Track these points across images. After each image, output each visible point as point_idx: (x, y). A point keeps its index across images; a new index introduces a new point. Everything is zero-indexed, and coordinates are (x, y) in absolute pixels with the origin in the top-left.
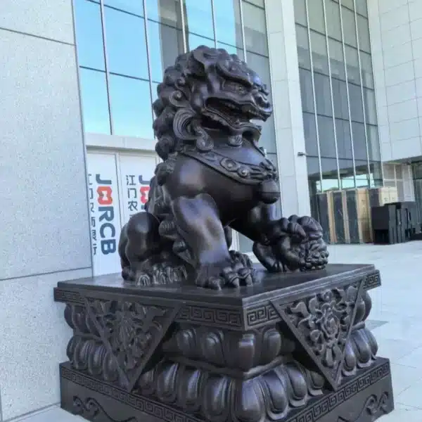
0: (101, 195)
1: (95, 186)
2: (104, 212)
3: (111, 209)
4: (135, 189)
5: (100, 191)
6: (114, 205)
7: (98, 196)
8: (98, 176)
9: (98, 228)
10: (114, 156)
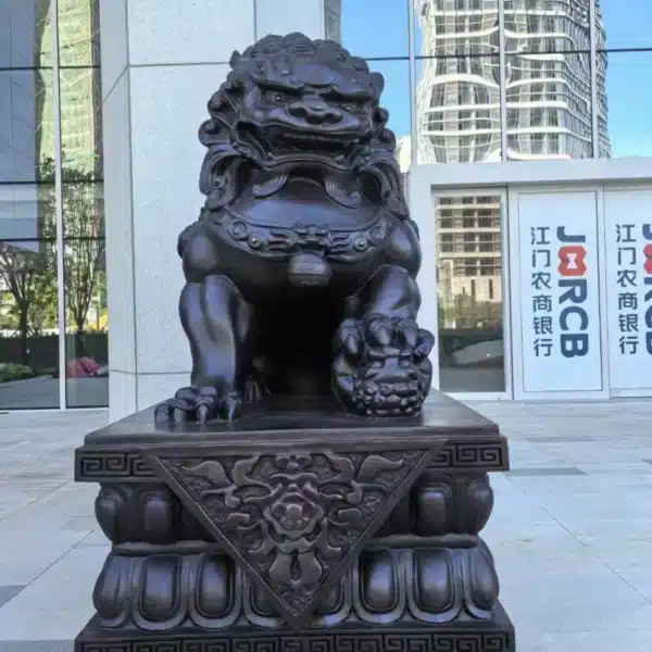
0: (565, 261)
1: (556, 246)
2: (569, 288)
3: (583, 284)
4: (634, 249)
5: (563, 254)
6: (589, 276)
7: (559, 261)
8: (561, 231)
9: (555, 314)
10: (593, 194)
